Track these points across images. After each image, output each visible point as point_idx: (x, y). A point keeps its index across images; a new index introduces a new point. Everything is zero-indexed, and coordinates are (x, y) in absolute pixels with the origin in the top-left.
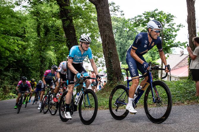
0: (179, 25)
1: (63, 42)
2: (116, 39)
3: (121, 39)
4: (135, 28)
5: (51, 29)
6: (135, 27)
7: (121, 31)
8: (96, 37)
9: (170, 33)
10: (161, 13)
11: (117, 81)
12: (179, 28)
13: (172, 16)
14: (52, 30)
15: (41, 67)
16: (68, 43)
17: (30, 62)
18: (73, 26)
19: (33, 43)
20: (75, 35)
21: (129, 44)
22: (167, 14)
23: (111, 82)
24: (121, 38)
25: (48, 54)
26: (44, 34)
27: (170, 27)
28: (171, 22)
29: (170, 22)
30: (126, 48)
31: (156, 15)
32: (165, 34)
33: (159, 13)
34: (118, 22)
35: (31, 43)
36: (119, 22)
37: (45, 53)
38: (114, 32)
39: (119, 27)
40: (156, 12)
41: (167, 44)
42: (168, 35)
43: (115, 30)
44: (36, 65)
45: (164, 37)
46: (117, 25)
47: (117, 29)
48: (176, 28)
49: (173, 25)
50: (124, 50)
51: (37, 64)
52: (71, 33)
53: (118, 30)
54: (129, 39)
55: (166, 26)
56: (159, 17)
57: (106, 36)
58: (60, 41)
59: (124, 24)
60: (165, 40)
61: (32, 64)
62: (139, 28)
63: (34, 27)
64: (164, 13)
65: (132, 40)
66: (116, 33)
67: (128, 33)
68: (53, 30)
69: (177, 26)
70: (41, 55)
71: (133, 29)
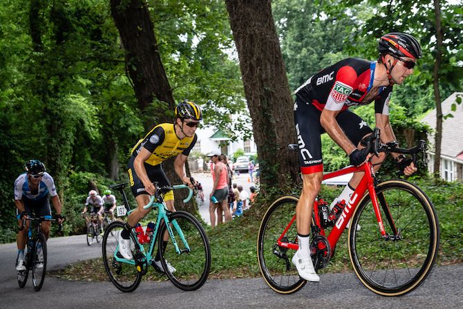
1: (116, 63)
2: (288, 50)
3: (304, 51)
4: (348, 12)
5: (74, 22)
6: (347, 5)
7: (302, 24)
8: (221, 45)
11: (292, 186)
14: (78, 25)
15: (50, 147)
16: (130, 67)
17: (13, 132)
18: (145, 9)
19: (20, 70)
20: (152, 38)
23: (274, 190)
24: (302, 47)
25: (69, 103)
26: (52, 38)
32: (447, 25)
35: (15, 70)
37: (59, 102)
38: (281, 27)
39: (295, 11)
41: (454, 58)
42: (457, 30)
43: (282, 21)
44: (35, 139)
45: (446, 37)
47: (290, 17)
51: (36, 136)
52: (140, 32)
53: (293, 21)
54: (328, 49)
57: (252, 41)
58: (105, 61)
60: (448, 48)
61: (20, 137)
62: (359, 9)
63: (19, 15)
65: (339, 50)
66: (285, 29)
67: (324, 30)
68: (81, 25)
70: (49, 108)
71: (342, 12)
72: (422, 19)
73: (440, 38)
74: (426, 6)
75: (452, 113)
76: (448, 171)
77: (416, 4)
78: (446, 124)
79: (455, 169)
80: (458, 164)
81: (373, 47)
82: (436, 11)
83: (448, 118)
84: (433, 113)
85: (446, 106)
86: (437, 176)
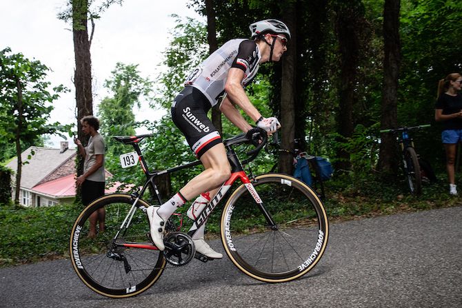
0: (58, 86)
9: (37, 103)
10: (18, 58)
12: (59, 93)
13: (44, 67)
22: (31, 60)
27: (38, 91)
28: (41, 80)
29: (37, 80)
31: (7, 61)
32: (26, 104)
33: (14, 57)
40: (7, 55)
41: (30, 125)
42: (32, 108)
45: (25, 112)
48: (52, 93)
49: (45, 85)
55: (30, 87)
56: (13, 67)
60: (26, 118)
64: (24, 58)
69: (54, 89)
72: (9, 98)
73: (21, 112)
74: (12, 90)
75: (28, 161)
76: (26, 198)
77: (5, 88)
78: (23, 168)
79: (30, 197)
80: (33, 193)
82: (19, 95)
83: (26, 164)
84: (15, 159)
85: (25, 155)
86: (17, 203)
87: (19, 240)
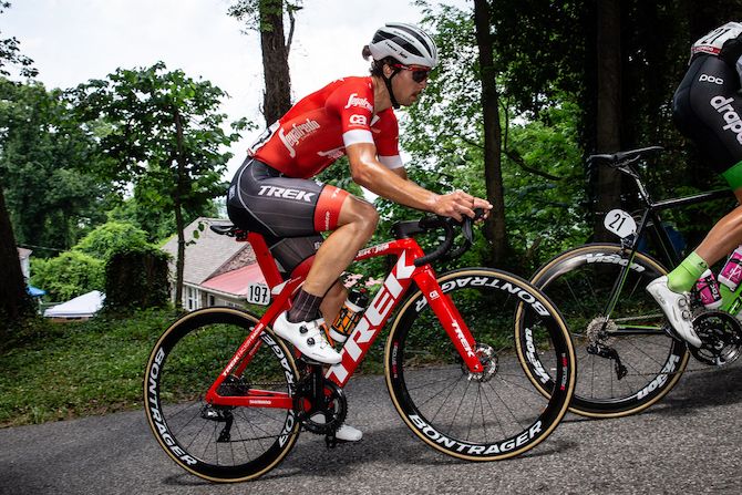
0: (238, 120)
2: (8, 163)
3: (29, 165)
4: (83, 126)
7: (27, 135)
9: (207, 148)
10: (176, 77)
11: (8, 321)
12: (240, 132)
13: (217, 91)
21: (59, 185)
22: (196, 80)
24: (27, 160)
27: (208, 128)
28: (212, 112)
29: (207, 111)
30: (48, 198)
31: (160, 83)
32: (189, 149)
33: (169, 77)
34: (14, 100)
36: (21, 101)
39: (19, 120)
40: (159, 73)
41: (196, 184)
42: (199, 156)
43: (2, 130)
45: (188, 163)
46: (11, 109)
47: (12, 127)
48: (228, 131)
49: (219, 119)
50: (41, 205)
53: (15, 131)
54: (58, 165)
55: (195, 123)
56: (169, 91)
59: (37, 107)
60: (190, 173)
62: (96, 125)
64: (186, 78)
65: (71, 167)
66: (6, 139)
67: (54, 144)
69: (233, 125)
72: (163, 141)
73: (182, 163)
74: (167, 128)
75: (195, 240)
76: (193, 299)
77: (156, 126)
78: (188, 251)
79: (199, 297)
80: (203, 291)
81: (109, 167)
82: (178, 136)
83: (191, 245)
84: (175, 237)
85: (188, 233)
86: (179, 306)
87: (182, 365)
